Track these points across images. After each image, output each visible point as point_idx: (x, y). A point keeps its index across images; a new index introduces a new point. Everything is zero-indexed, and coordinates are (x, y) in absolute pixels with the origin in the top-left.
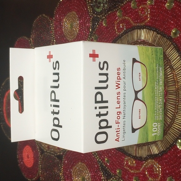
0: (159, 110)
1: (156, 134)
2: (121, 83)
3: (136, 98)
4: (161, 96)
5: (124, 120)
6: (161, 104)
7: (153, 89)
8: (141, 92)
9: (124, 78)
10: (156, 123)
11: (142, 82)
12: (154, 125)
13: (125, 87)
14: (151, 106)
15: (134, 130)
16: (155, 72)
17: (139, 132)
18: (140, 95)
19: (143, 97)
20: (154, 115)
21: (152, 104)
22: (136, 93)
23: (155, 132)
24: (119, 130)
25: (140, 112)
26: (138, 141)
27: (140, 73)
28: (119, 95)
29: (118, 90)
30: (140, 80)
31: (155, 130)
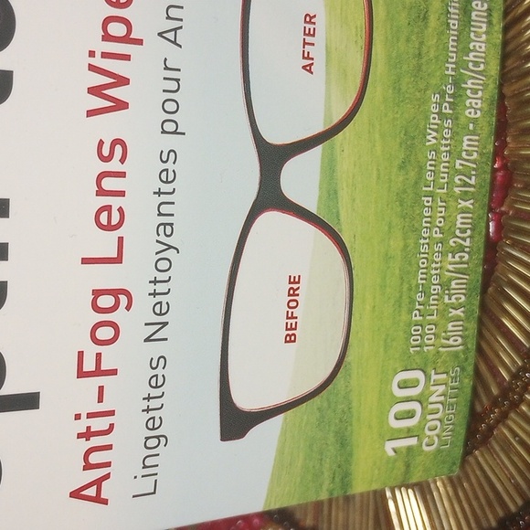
0: (445, 286)
1: (413, 442)
2: (143, 69)
3: (270, 198)
4: (464, 196)
5: (155, 349)
6: (462, 249)
7: (411, 139)
8: (315, 154)
9: (171, 36)
10: (419, 375)
11: (328, 82)
12: (403, 385)
13: (171, 106)
14: (387, 258)
15: (235, 422)
16: (433, 21)
17: (284, 432)
18: (299, 179)
19: (330, 191)
20: (404, 317)
21: (396, 244)
22: (273, 158)
23: (409, 433)
24: (108, 420)
25: (293, 293)
26: (270, 491)
27: (309, 19)
28: (114, 165)
29: (111, 125)
30: (308, 68)
31: (410, 415)
